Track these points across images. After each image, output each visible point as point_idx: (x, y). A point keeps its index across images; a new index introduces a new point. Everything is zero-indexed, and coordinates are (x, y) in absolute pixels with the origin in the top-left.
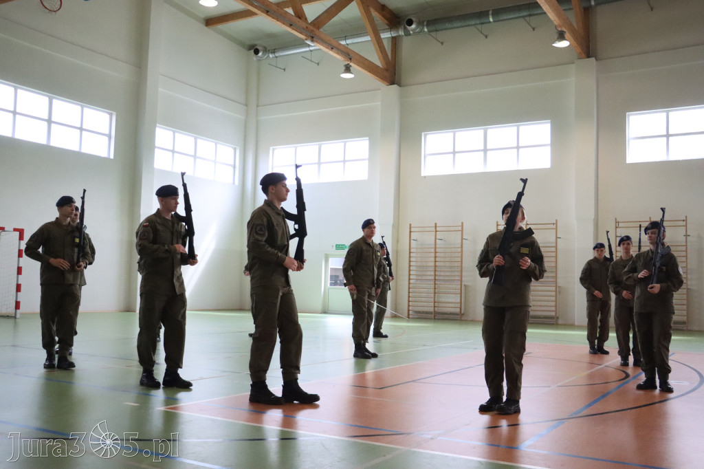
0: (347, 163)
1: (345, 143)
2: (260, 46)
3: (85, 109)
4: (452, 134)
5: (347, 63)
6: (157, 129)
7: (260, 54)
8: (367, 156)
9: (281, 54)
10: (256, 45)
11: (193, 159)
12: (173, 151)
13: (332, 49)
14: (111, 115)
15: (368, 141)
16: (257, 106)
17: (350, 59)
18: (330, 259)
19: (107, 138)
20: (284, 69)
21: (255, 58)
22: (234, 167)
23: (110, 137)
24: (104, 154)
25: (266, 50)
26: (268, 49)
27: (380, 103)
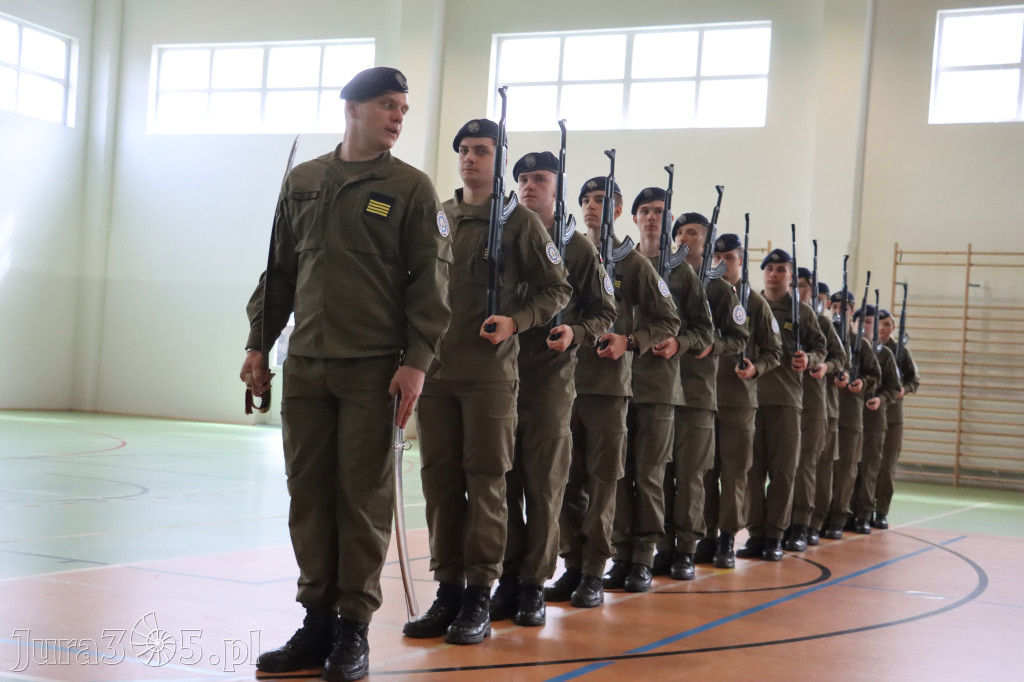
1: (323, 49)
4: (558, 40)
15: (373, 47)
22: (67, 86)
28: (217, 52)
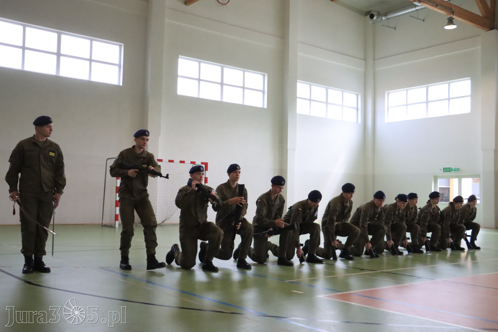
0: (451, 100)
1: (449, 84)
2: (375, 11)
3: (246, 73)
5: (449, 16)
6: (298, 84)
7: (375, 18)
8: (469, 93)
9: (392, 16)
10: (371, 11)
11: (325, 105)
12: (310, 100)
13: (437, 6)
14: (264, 76)
15: (470, 81)
16: (374, 60)
17: (453, 13)
18: (439, 180)
19: (261, 94)
20: (395, 28)
21: (371, 22)
22: (357, 109)
23: (264, 92)
24: (260, 105)
25: (380, 14)
26: (381, 13)
27: (480, 47)
28: (409, 91)
